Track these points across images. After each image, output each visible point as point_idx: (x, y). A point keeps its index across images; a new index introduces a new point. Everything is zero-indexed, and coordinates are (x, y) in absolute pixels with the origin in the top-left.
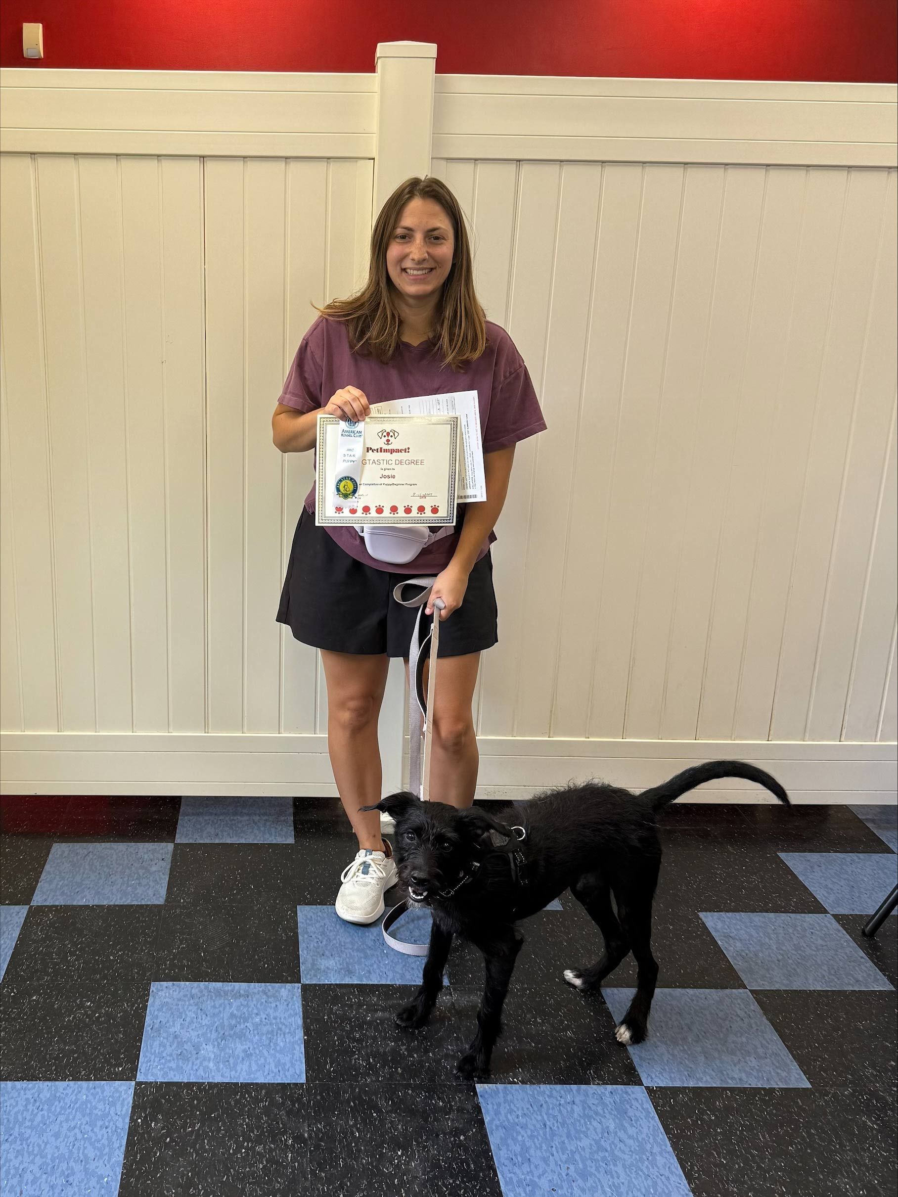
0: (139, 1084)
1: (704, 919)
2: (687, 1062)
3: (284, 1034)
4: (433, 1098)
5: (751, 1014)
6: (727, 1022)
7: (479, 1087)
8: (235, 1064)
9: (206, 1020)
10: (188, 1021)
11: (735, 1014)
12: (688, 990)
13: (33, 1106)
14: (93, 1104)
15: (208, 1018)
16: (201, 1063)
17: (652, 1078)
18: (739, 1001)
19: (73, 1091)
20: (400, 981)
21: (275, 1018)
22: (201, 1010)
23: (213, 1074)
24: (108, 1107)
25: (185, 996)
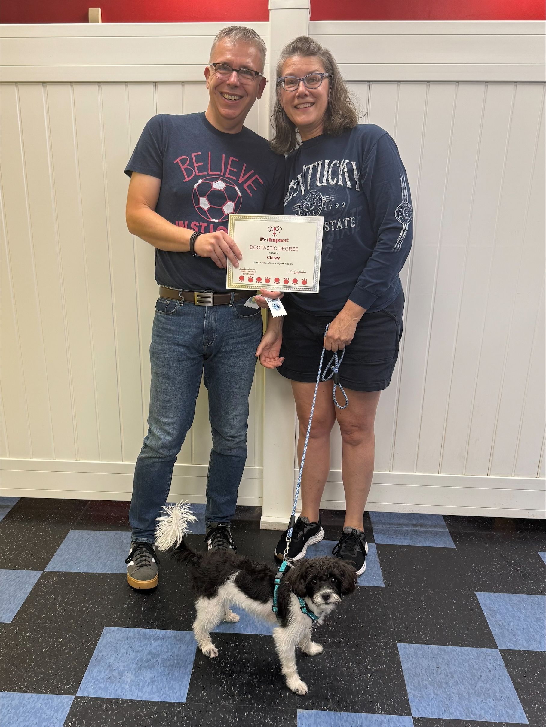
0: (77, 698)
1: (478, 597)
2: (445, 701)
3: (180, 667)
4: (267, 718)
5: (497, 668)
6: (479, 673)
7: (300, 712)
8: (143, 687)
9: (132, 655)
10: (120, 655)
11: (486, 666)
12: (457, 648)
13: (6, 709)
14: (44, 711)
15: (134, 654)
16: (121, 685)
17: (419, 711)
18: (490, 658)
19: (34, 701)
20: (265, 632)
21: (177, 656)
22: (131, 648)
23: (127, 693)
24: (52, 712)
25: (123, 637)
